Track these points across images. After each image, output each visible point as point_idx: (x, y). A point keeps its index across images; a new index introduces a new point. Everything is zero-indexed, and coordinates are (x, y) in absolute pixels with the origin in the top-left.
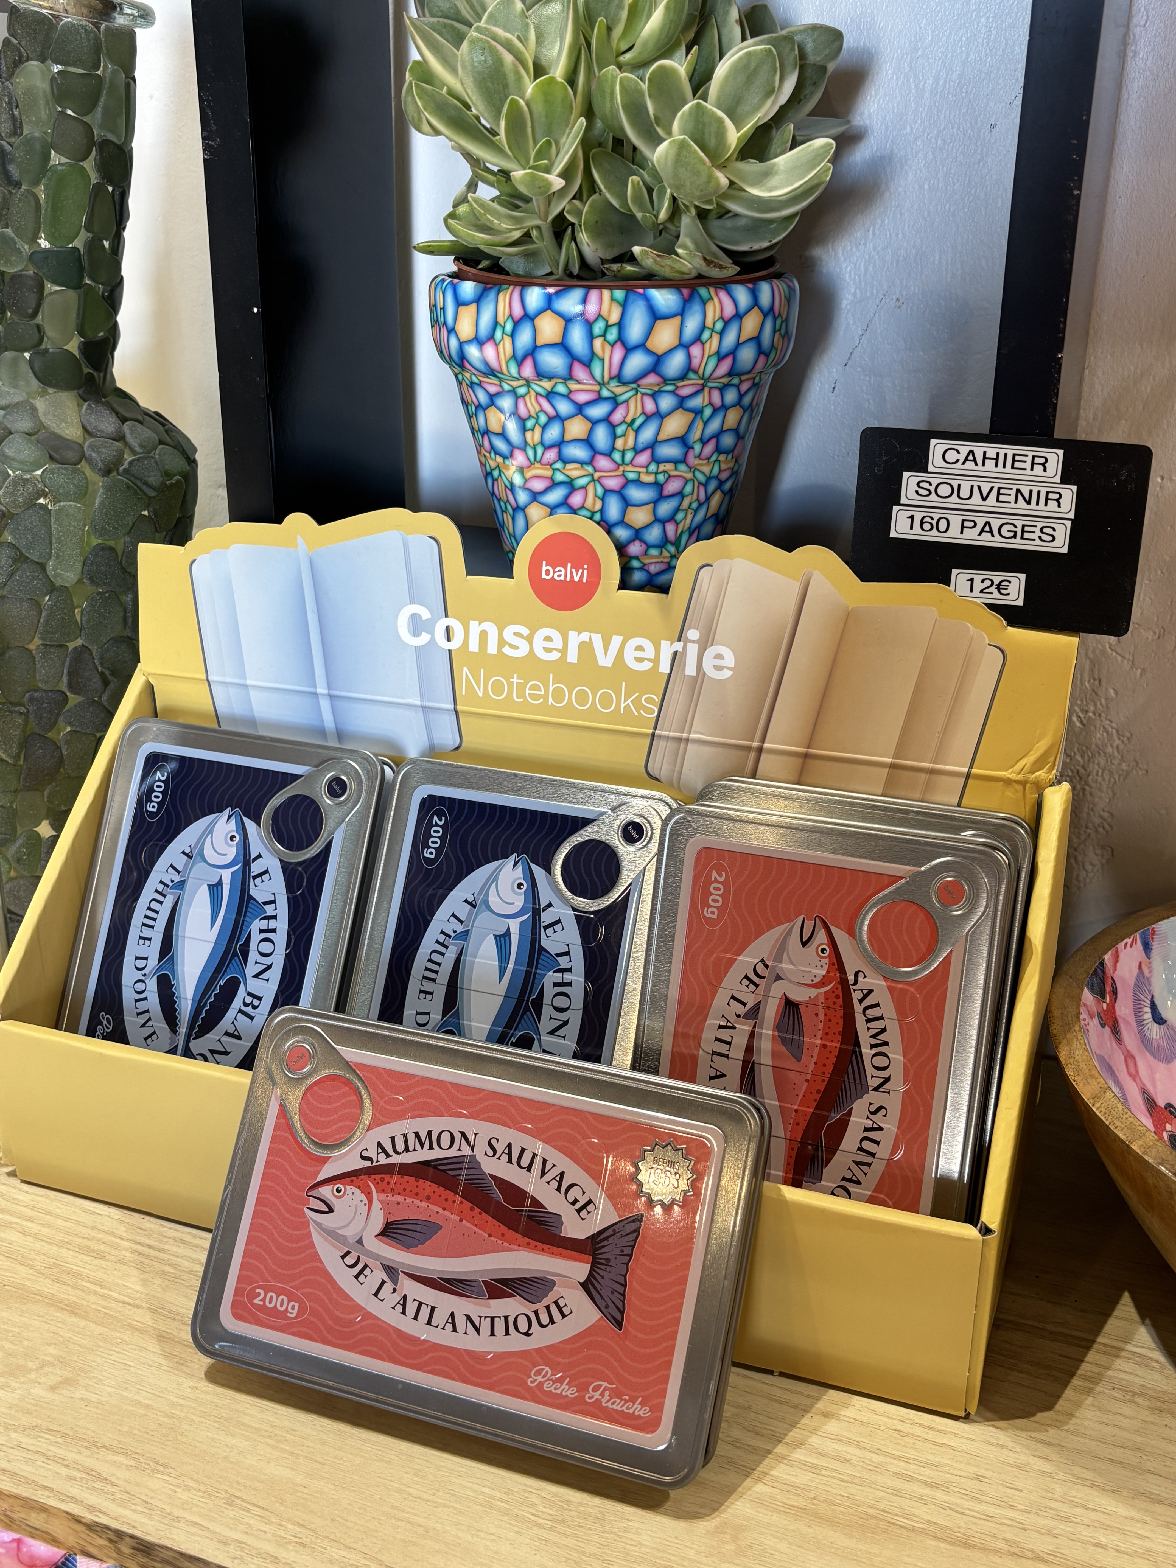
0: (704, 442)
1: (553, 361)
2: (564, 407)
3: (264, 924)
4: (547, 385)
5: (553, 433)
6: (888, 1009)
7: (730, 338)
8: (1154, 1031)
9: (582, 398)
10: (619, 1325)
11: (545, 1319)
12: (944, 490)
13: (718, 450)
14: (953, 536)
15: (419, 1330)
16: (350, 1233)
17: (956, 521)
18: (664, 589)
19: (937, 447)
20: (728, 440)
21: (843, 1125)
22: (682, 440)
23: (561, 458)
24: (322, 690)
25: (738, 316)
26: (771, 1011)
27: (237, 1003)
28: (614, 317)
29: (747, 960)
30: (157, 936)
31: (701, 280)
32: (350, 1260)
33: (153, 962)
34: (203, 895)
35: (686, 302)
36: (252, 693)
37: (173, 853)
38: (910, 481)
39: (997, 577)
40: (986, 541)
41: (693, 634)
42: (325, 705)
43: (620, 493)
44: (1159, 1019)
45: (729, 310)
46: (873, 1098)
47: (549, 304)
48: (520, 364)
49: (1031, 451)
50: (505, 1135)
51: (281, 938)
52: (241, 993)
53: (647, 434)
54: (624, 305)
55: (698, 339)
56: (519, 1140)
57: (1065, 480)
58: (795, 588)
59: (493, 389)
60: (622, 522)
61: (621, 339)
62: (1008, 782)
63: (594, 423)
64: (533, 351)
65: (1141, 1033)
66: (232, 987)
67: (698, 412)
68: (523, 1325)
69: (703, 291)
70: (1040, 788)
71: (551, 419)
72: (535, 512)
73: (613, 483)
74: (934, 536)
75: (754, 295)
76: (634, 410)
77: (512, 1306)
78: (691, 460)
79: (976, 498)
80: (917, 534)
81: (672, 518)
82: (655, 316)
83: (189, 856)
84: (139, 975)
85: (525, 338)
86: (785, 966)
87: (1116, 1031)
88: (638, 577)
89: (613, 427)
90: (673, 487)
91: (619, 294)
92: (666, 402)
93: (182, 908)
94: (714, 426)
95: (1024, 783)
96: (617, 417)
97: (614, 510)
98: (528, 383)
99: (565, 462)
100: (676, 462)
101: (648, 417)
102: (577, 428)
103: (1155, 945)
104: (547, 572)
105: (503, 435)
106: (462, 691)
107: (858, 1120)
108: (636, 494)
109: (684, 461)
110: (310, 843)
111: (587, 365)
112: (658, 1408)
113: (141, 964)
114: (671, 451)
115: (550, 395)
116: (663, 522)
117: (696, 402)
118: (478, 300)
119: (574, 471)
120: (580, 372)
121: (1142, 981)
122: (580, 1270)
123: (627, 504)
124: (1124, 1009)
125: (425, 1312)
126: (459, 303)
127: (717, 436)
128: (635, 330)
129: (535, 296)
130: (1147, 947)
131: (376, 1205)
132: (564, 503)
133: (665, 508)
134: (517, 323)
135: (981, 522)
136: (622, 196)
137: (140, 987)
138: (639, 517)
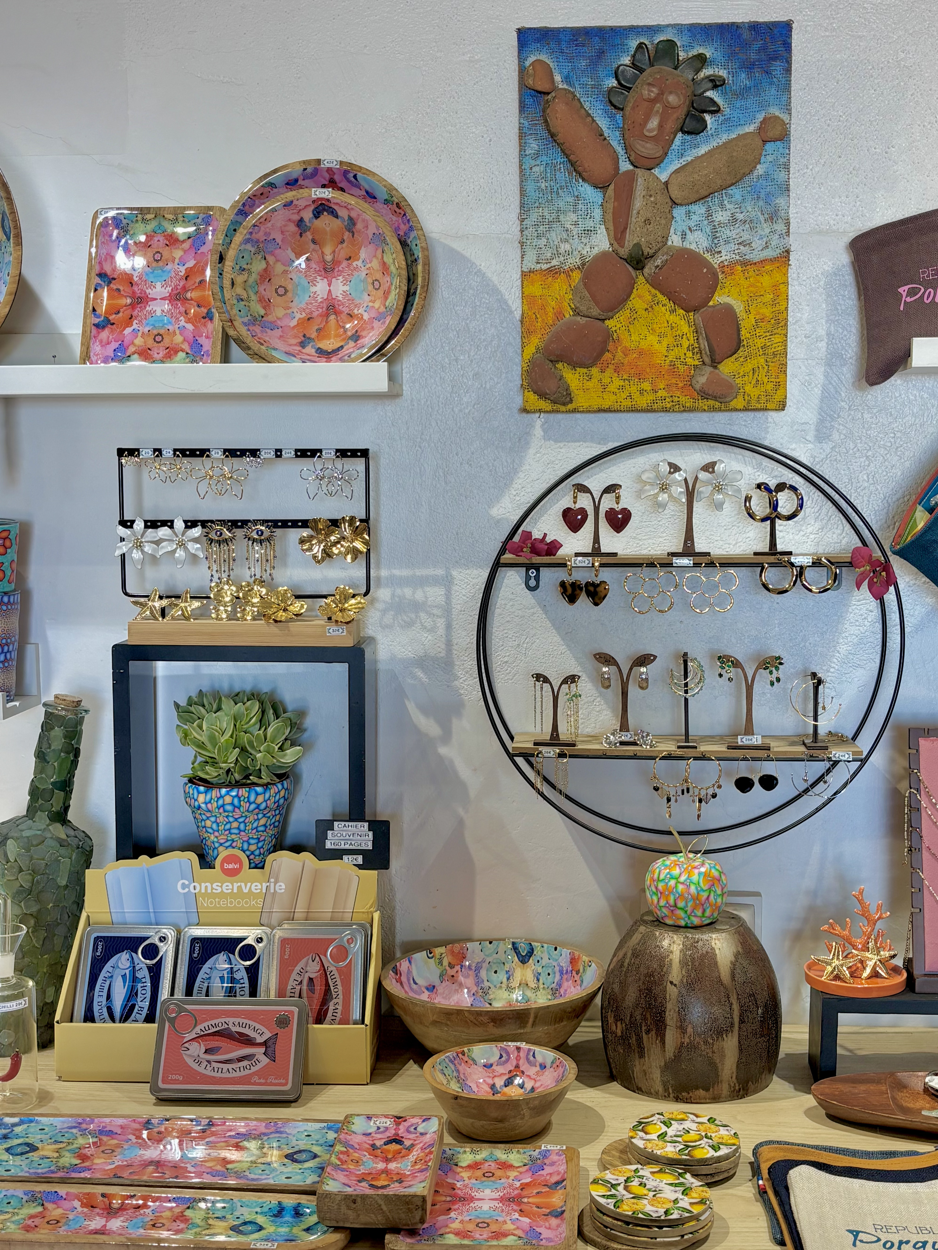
0: (270, 825)
1: (229, 808)
2: (231, 819)
3: (142, 985)
4: (227, 814)
5: (228, 826)
6: (337, 975)
7: (277, 798)
8: (414, 986)
9: (236, 817)
10: (274, 1061)
11: (254, 1064)
12: (339, 835)
13: (274, 827)
14: (343, 847)
15: (219, 1075)
16: (196, 1054)
17: (343, 843)
18: (263, 868)
19: (336, 824)
20: (277, 824)
21: (327, 1010)
22: (265, 825)
23: (230, 833)
24: (151, 910)
25: (279, 792)
26: (305, 982)
27: (136, 1010)
28: (246, 796)
29: (298, 969)
30: (105, 994)
31: (269, 784)
32: (196, 1061)
33: (104, 1003)
34: (120, 978)
35: (265, 790)
36: (127, 915)
37: (108, 967)
38: (330, 833)
39: (355, 857)
40: (351, 847)
41: (272, 880)
42: (152, 915)
43: (247, 841)
44: (415, 983)
45: (277, 791)
46: (335, 1001)
47: (228, 793)
48: (219, 809)
49: (360, 824)
50: (237, 1020)
51: (149, 989)
52: (137, 1007)
53: (255, 825)
54: (249, 792)
55: (269, 799)
56: (241, 1021)
57: (369, 830)
58: (301, 864)
59: (208, 815)
60: (248, 850)
61: (248, 801)
62: (363, 912)
63: (240, 823)
64: (223, 806)
65: (411, 987)
66: (133, 1006)
67: (269, 817)
68: (248, 1067)
69: (269, 786)
70: (372, 913)
71: (227, 823)
72: (221, 849)
73: (245, 839)
74: (337, 847)
75: (282, 785)
76: (251, 819)
77: (245, 1063)
78: (267, 830)
79: (347, 837)
80: (333, 847)
81: (262, 847)
82: (257, 794)
83: (114, 967)
84: (100, 1007)
85: (221, 802)
86: (308, 968)
87: (401, 984)
88: (253, 865)
89: (246, 824)
90: (262, 838)
91: (247, 789)
92: (260, 816)
93: (113, 984)
94: (273, 820)
95: (368, 912)
96: (246, 821)
97: (245, 846)
98: (220, 814)
99: (231, 834)
100: (263, 831)
101: (255, 820)
102: (235, 825)
103: (413, 962)
104: (226, 866)
105: (211, 828)
106: (199, 905)
107: (331, 1008)
108: (252, 841)
109: (265, 831)
110: (155, 958)
111: (239, 808)
112: (287, 1080)
113: (100, 1004)
114: (262, 829)
115: (227, 817)
116: (260, 849)
117: (268, 815)
118: (206, 792)
119: (233, 836)
120: (237, 810)
121: (409, 971)
122: (263, 1050)
123: (249, 844)
124: (404, 978)
125: (220, 1070)
126: (199, 793)
127: (274, 823)
128: (252, 798)
129: (224, 791)
130: (410, 962)
131: (202, 1045)
132: (231, 845)
133: (260, 845)
134: (218, 799)
135: (349, 842)
136: (247, 764)
137: (100, 1011)
138: (253, 848)
